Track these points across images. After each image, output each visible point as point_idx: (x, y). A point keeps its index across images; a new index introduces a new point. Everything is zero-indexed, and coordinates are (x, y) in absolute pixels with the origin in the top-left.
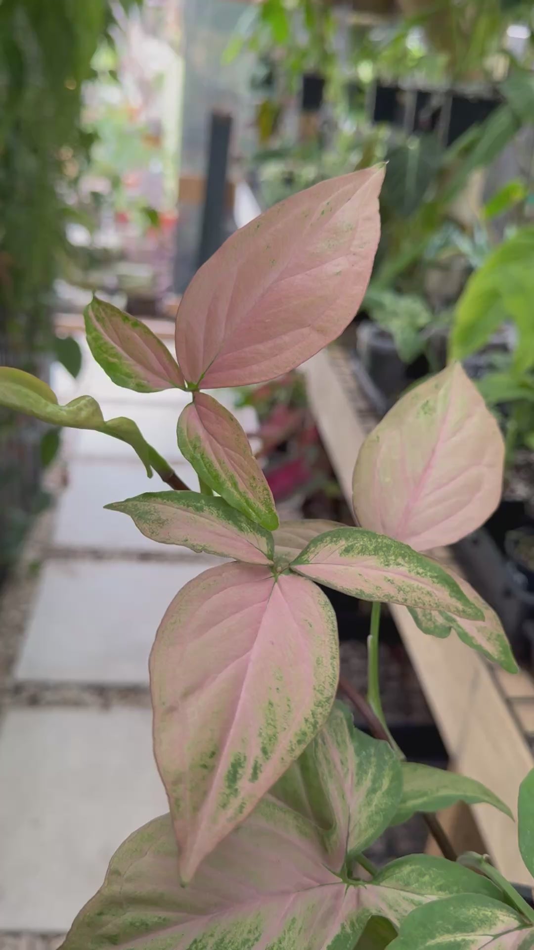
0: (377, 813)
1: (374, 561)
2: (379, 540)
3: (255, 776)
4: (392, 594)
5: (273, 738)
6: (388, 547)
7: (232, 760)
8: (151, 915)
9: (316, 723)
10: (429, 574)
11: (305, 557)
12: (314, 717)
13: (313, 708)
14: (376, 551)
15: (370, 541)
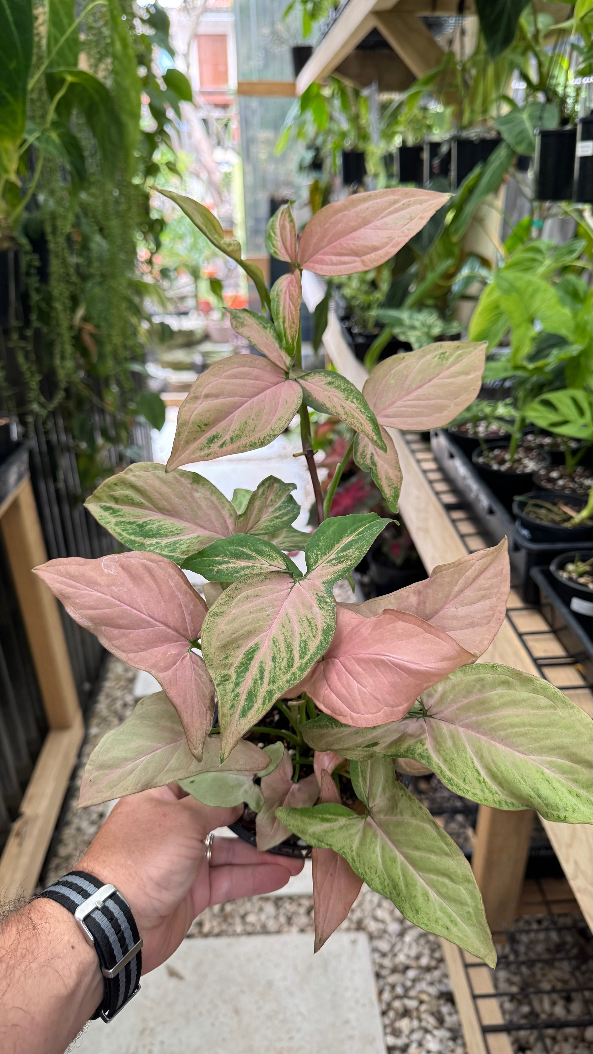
0: (272, 526)
1: (341, 395)
3: (222, 446)
5: (239, 436)
6: (352, 391)
7: (214, 433)
8: (137, 498)
9: (264, 442)
11: (306, 377)
12: (264, 439)
14: (344, 390)
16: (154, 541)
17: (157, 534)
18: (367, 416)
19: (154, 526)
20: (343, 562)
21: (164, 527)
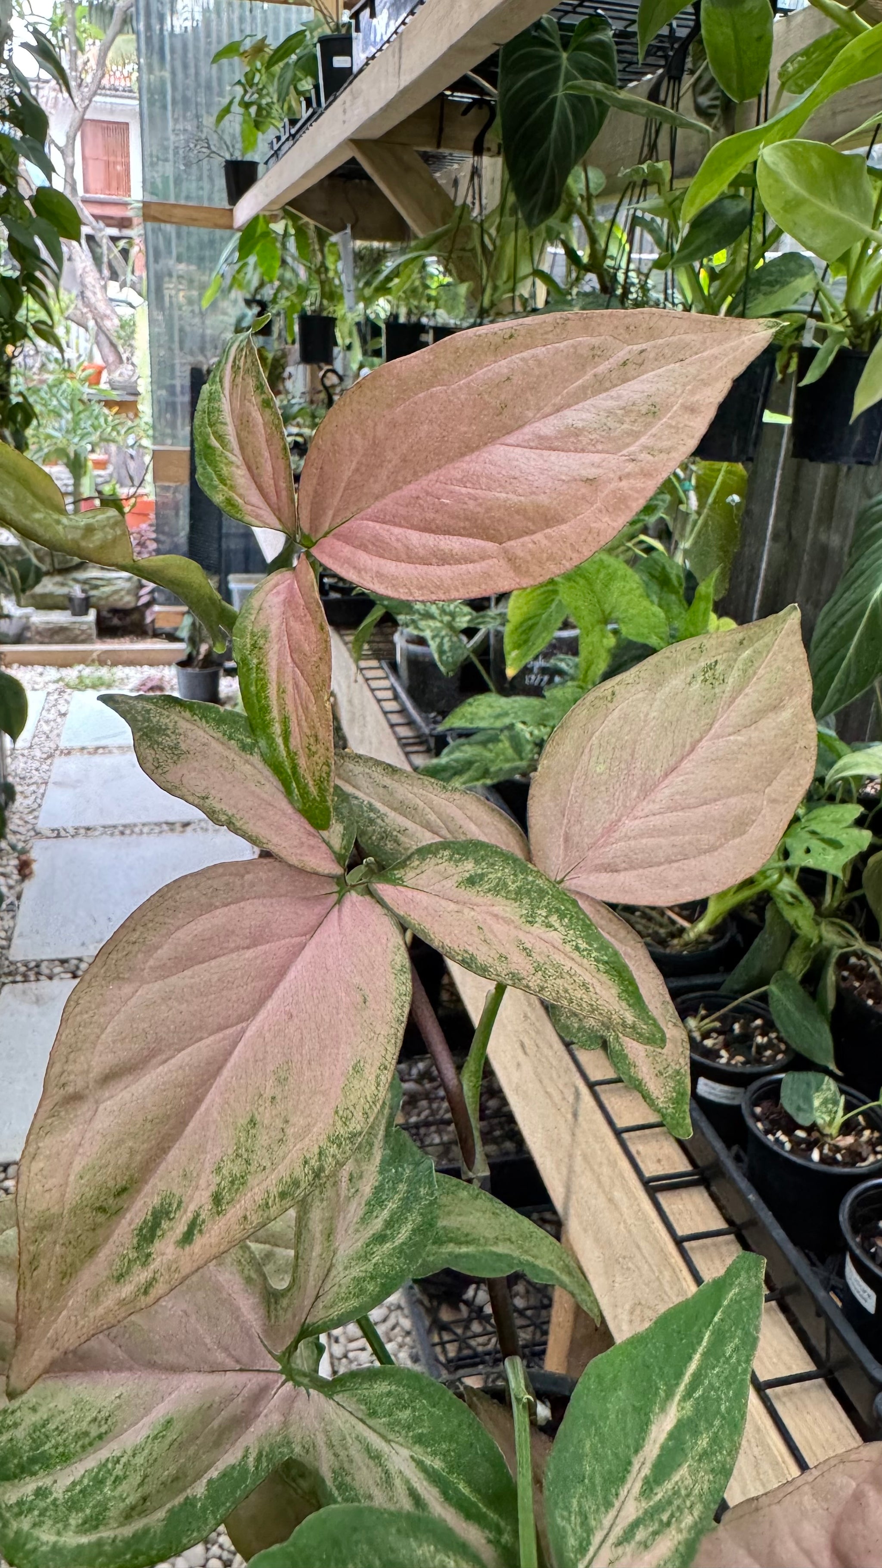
1: (510, 910)
2: (530, 878)
3: (187, 1238)
4: (524, 974)
5: (238, 1182)
6: (542, 893)
7: (156, 1201)
9: (321, 1169)
10: (594, 954)
12: (320, 1159)
13: (324, 1143)
14: (518, 893)
15: (515, 875)
16: (28, 1488)
17: (33, 1460)
18: (597, 960)
19: (20, 1433)
20: (668, 1524)
21: (51, 1426)
